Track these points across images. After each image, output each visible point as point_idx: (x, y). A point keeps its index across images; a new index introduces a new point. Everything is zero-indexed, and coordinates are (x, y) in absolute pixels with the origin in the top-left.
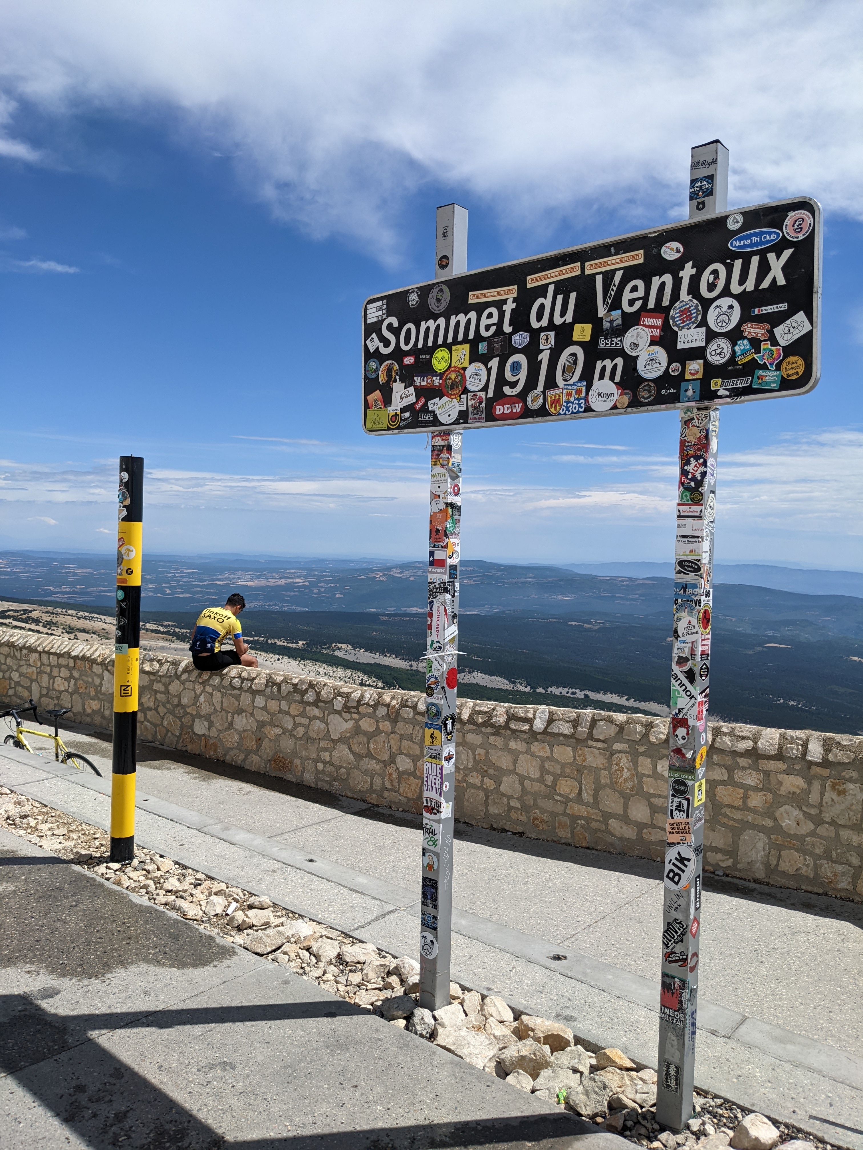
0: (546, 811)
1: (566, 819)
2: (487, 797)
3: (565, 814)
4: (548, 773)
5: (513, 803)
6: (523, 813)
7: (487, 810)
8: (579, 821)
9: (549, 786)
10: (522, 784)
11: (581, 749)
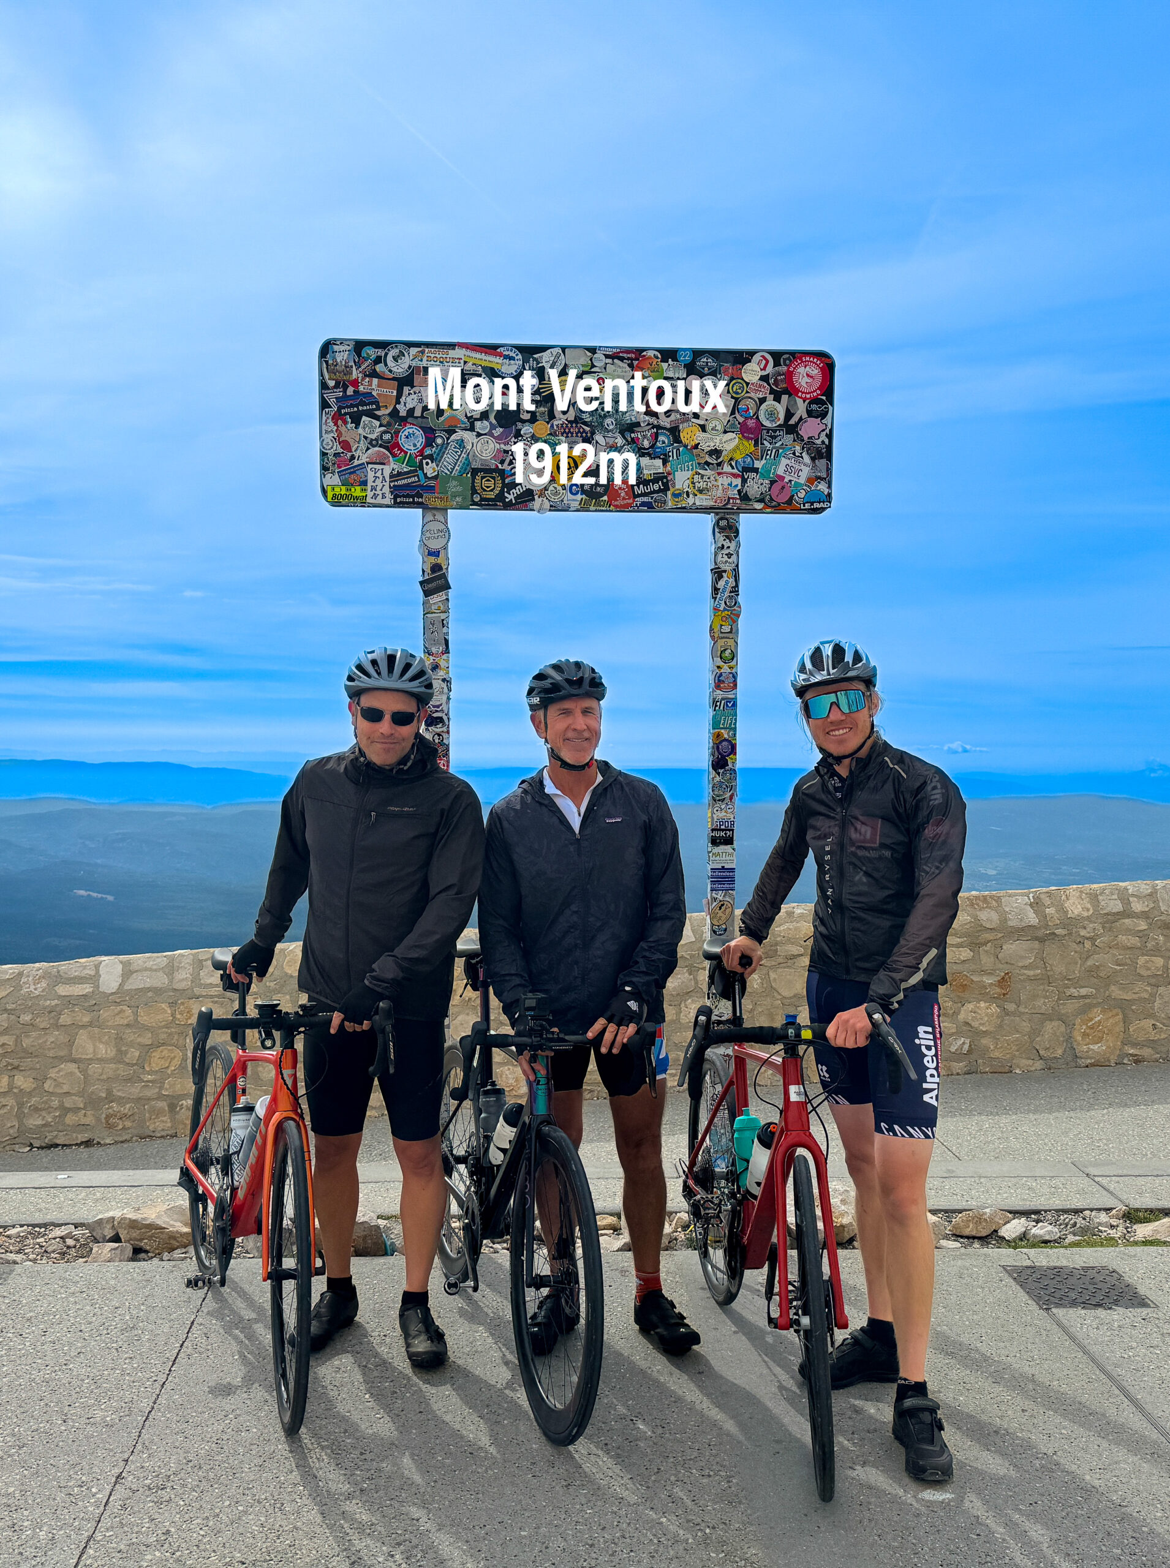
0: (129, 1100)
1: (163, 1105)
2: (21, 1105)
3: (160, 1097)
4: (131, 1044)
5: (68, 1103)
6: (89, 1113)
7: (21, 1123)
8: (184, 1102)
9: (133, 1065)
10: (84, 1072)
11: (183, 1003)
